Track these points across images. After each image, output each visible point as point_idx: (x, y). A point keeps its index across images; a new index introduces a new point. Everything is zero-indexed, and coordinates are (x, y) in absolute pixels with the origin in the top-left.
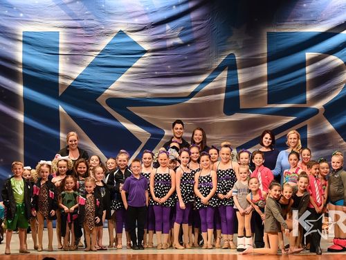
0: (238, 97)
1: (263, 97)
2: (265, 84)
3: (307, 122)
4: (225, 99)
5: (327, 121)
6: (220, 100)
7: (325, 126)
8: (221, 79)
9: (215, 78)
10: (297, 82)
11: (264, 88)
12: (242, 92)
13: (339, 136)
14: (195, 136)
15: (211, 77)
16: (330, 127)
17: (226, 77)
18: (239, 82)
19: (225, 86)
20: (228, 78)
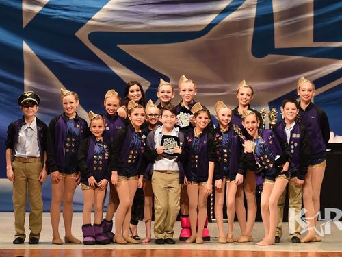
2: (311, 15)
9: (239, 6)
12: (277, 25)
15: (235, 4)
17: (256, 3)
18: (274, 11)
19: (254, 16)
20: (258, 5)
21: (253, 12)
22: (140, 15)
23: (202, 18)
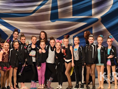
0: (57, 13)
1: (70, 12)
2: (71, 6)
3: (93, 25)
4: (51, 14)
5: (102, 25)
6: (48, 14)
7: (102, 27)
8: (49, 4)
9: (45, 3)
10: (87, 5)
11: (71, 8)
12: (59, 10)
13: (109, 32)
14: (41, 36)
15: (44, 2)
16: (104, 28)
17: (51, 2)
18: (58, 5)
19: (51, 7)
20: (52, 3)
21: (50, 5)
22: (9, 7)
23: (32, 8)
